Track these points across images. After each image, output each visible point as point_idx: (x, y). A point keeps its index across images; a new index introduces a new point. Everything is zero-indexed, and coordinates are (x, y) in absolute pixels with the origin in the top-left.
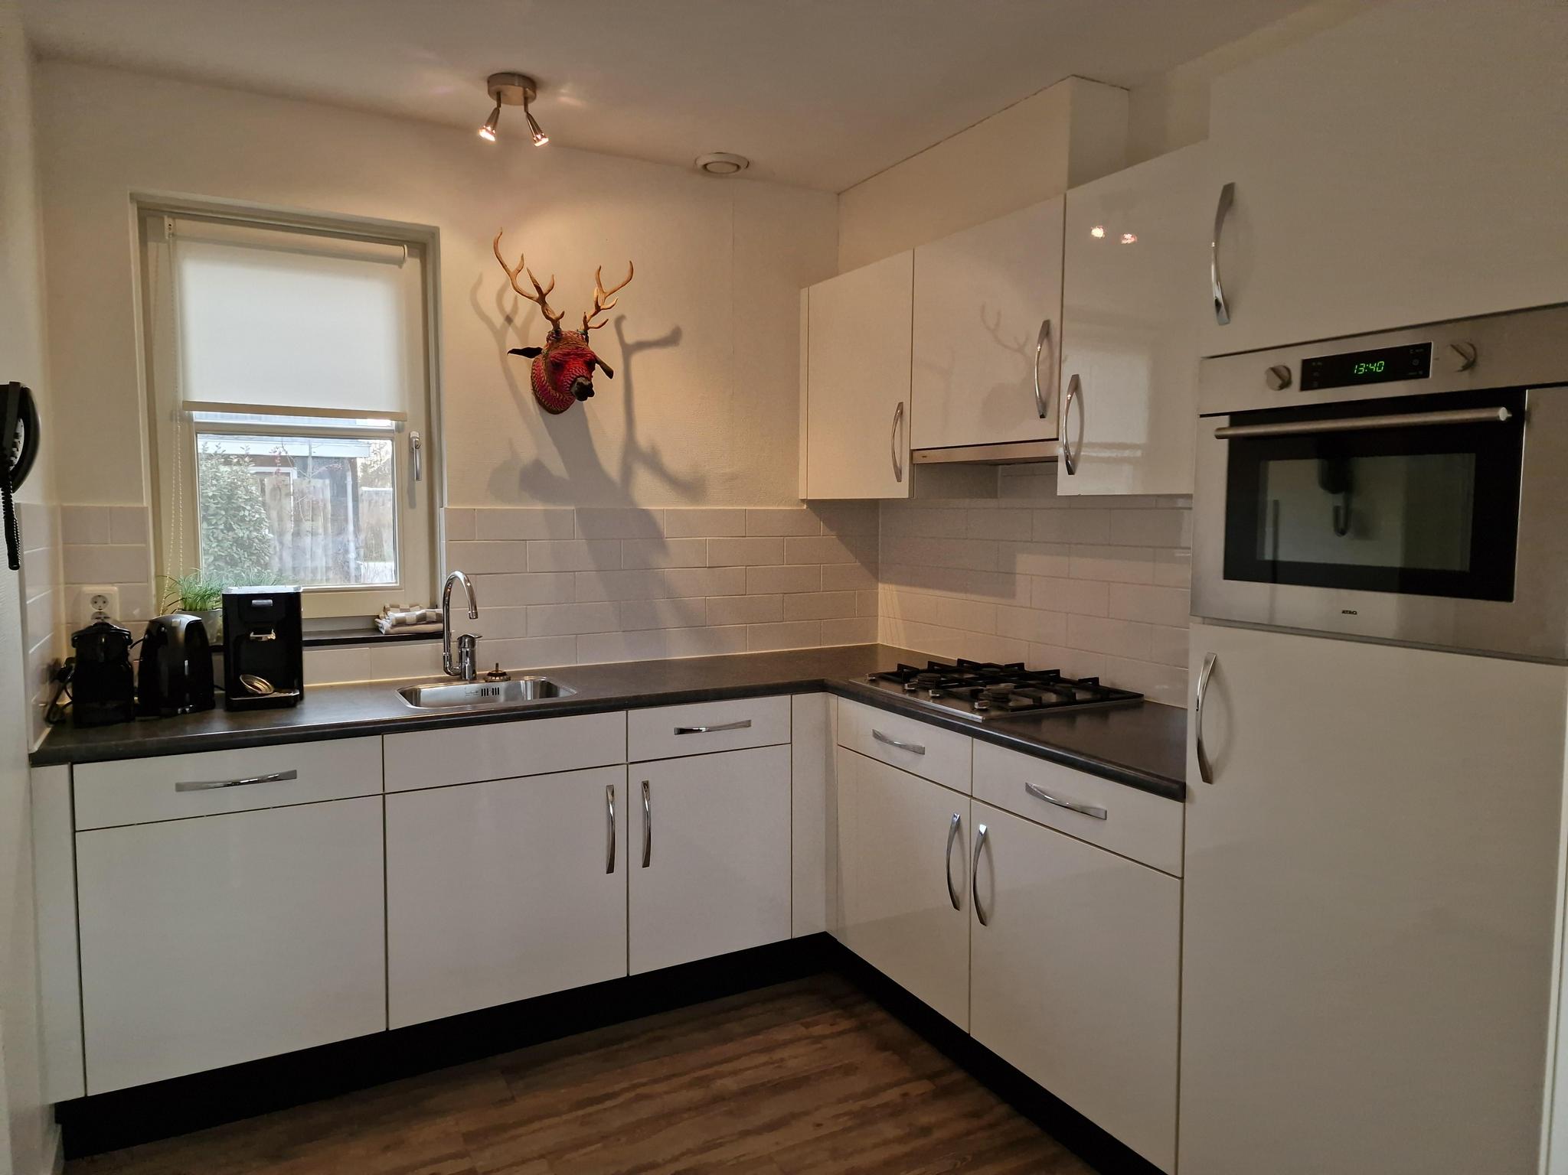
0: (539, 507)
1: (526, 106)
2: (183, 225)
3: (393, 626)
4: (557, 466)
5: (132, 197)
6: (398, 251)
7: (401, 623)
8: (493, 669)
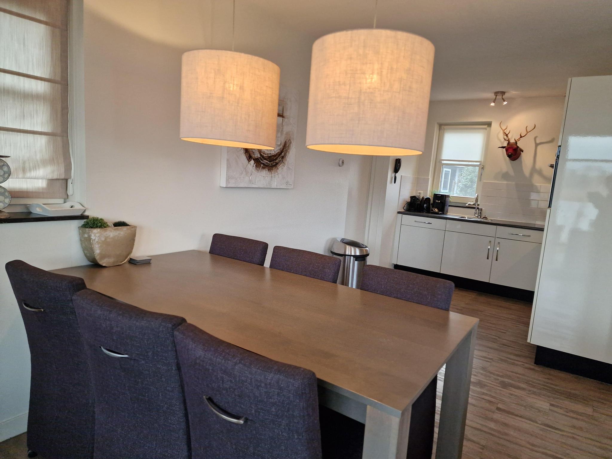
0: (505, 182)
1: (502, 96)
2: (446, 127)
3: (468, 205)
4: (512, 173)
5: (438, 123)
6: (486, 126)
7: (469, 204)
8: (484, 217)
